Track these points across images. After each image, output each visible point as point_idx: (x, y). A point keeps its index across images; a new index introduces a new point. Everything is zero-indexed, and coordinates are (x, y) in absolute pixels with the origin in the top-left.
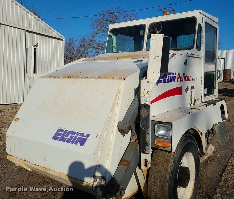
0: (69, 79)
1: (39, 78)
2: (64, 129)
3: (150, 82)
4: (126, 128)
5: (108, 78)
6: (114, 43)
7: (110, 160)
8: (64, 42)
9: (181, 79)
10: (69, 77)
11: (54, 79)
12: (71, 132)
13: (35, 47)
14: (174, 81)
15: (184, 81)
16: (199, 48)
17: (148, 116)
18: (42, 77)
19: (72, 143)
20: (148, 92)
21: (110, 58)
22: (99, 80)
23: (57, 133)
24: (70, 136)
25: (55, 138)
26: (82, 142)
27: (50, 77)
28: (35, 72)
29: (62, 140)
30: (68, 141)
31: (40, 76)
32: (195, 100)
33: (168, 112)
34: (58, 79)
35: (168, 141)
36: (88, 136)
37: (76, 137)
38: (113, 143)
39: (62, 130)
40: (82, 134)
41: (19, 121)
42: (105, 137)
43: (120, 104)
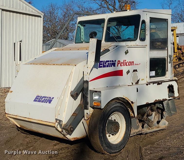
0: (43, 66)
1: (24, 64)
2: (40, 96)
3: (88, 67)
4: (75, 94)
5: (66, 65)
6: (82, 32)
7: (66, 112)
8: (42, 19)
9: (121, 64)
10: (43, 64)
11: (34, 65)
12: (44, 97)
13: (20, 42)
14: (114, 66)
15: (125, 66)
16: (143, 39)
17: (88, 87)
18: (26, 64)
19: (44, 102)
20: (88, 73)
21: (74, 48)
22: (61, 66)
23: (36, 98)
24: (43, 99)
25: (35, 101)
26: (50, 102)
27: (31, 64)
28: (20, 60)
29: (39, 101)
30: (42, 102)
31: (24, 63)
32: (139, 80)
33: (107, 87)
34: (37, 65)
35: (99, 102)
36: (53, 98)
37: (47, 99)
38: (67, 103)
39: (39, 96)
40: (50, 98)
41: (12, 92)
42: (63, 99)
43: (72, 81)
